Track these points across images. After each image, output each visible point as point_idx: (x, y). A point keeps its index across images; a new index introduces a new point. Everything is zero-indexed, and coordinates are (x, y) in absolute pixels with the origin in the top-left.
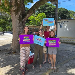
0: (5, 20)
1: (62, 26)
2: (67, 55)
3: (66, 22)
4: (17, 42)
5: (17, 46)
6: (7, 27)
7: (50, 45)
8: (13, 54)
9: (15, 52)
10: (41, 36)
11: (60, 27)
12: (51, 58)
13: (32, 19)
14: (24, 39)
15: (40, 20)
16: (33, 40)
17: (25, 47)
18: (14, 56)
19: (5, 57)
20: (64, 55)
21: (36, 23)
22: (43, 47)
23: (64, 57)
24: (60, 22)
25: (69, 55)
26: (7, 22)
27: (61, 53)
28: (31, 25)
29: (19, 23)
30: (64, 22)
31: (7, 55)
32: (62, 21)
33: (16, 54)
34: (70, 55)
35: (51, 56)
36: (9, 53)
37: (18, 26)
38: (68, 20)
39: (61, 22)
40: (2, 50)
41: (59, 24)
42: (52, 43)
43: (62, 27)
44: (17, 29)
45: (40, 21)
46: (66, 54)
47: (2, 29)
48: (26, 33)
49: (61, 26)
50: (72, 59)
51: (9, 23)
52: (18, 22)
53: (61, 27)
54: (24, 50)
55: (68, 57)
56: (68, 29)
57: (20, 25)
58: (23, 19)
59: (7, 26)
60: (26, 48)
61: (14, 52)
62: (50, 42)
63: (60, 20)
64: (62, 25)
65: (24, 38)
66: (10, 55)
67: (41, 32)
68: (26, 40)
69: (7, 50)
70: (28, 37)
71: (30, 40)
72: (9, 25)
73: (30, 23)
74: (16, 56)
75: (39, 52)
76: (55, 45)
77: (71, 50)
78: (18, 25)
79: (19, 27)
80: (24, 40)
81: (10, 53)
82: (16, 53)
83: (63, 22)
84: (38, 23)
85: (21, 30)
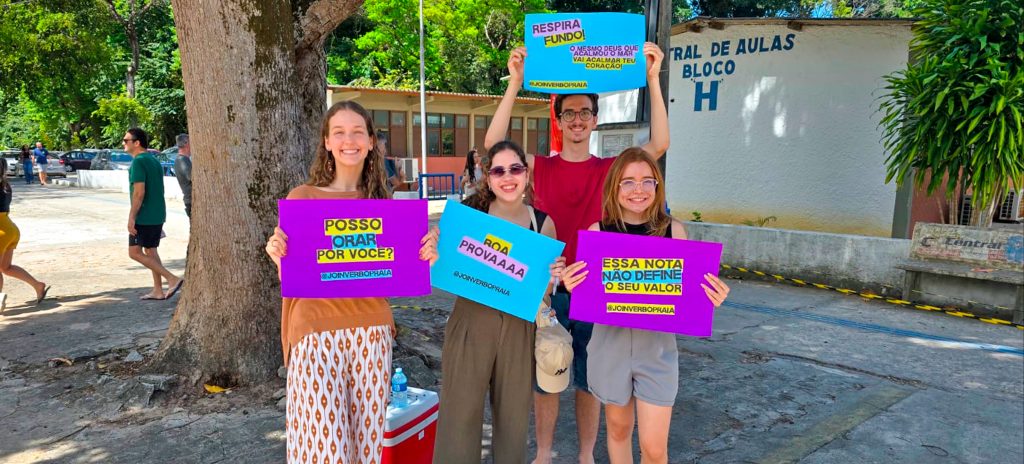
0: (82, 22)
1: (713, 97)
2: (771, 403)
3: (757, 45)
4: (241, 277)
5: (248, 316)
6: (102, 102)
7: (613, 307)
8: (205, 402)
9: (225, 380)
10: (515, 214)
11: (698, 107)
12: (621, 437)
13: (386, 12)
14: (328, 243)
15: (471, 19)
16: (426, 253)
17: (339, 334)
18: (212, 420)
19: (120, 433)
20: (741, 408)
21: (429, 57)
22: (534, 326)
23: (737, 424)
24: (692, 52)
25: (786, 397)
26: (107, 44)
27: (707, 379)
28: (375, 78)
29: (258, 63)
30: (733, 47)
31: (135, 409)
32: (719, 36)
33: (242, 399)
34: (801, 398)
35: (615, 416)
36: (157, 393)
37: (251, 101)
38: (784, 31)
39: (705, 51)
40: (78, 361)
41: (687, 72)
42: (642, 291)
43: (713, 106)
44: (234, 132)
45: (472, 31)
46: (759, 393)
47: (53, 123)
48: (344, 184)
49: (706, 89)
50: (824, 446)
51: (127, 48)
52: (251, 49)
53: (706, 103)
54: (331, 362)
55: (784, 420)
56: (779, 127)
57: (266, 81)
58: (305, 21)
59: (105, 89)
60: (345, 345)
61: (210, 383)
62: (617, 276)
63: (696, 29)
64: (714, 85)
65: (331, 232)
66: (176, 416)
67: (515, 170)
68: (348, 259)
69: (134, 356)
70: (374, 227)
71: (388, 255)
72: (123, 75)
73: (365, 52)
74: (236, 417)
75: (492, 381)
76: (669, 309)
77: (814, 352)
78: (249, 90)
79: (262, 102)
80: (323, 260)
81: (172, 385)
82: (235, 385)
83: (722, 48)
84: (450, 55)
85: (282, 138)
